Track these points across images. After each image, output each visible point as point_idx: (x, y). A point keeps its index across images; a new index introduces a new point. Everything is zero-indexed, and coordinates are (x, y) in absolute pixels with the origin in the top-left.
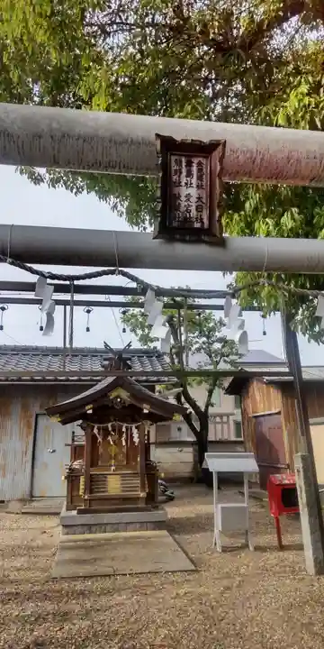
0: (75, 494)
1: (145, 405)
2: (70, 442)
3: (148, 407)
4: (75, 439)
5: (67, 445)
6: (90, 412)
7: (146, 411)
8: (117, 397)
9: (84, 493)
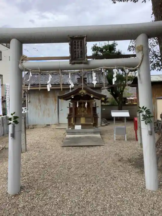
0: (70, 123)
1: (91, 95)
2: (69, 107)
3: (93, 95)
4: (70, 105)
5: (68, 107)
6: (73, 97)
7: (92, 97)
8: (81, 92)
9: (73, 123)
